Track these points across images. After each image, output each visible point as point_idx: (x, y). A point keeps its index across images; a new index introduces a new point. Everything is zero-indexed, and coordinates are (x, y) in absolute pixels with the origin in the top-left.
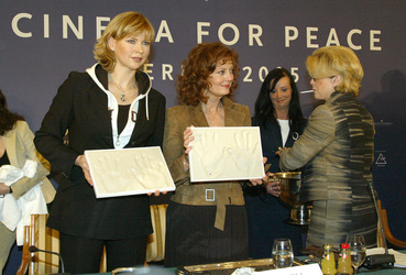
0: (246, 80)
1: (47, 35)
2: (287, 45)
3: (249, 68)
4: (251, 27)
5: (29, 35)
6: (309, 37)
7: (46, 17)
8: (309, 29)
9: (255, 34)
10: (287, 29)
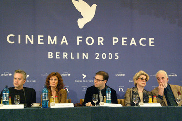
0: (97, 58)
1: (20, 42)
2: (114, 44)
3: (98, 54)
4: (99, 38)
5: (13, 42)
6: (123, 41)
7: (20, 36)
8: (123, 38)
9: (101, 41)
10: (114, 38)
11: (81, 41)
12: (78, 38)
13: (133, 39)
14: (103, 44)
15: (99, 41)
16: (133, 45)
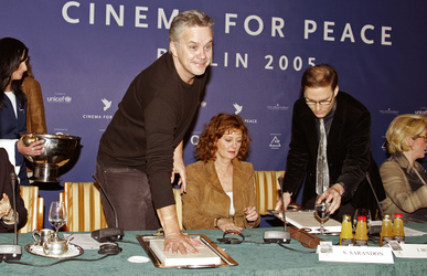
0: (267, 67)
1: (92, 21)
2: (306, 37)
3: (271, 57)
4: (274, 19)
5: (77, 21)
6: (326, 31)
7: (92, 6)
9: (278, 26)
10: (307, 22)
11: (234, 24)
12: (228, 16)
13: (348, 26)
14: (282, 35)
15: (274, 27)
16: (348, 39)
